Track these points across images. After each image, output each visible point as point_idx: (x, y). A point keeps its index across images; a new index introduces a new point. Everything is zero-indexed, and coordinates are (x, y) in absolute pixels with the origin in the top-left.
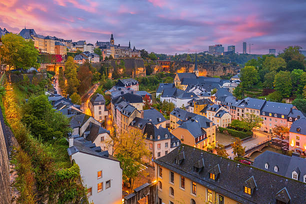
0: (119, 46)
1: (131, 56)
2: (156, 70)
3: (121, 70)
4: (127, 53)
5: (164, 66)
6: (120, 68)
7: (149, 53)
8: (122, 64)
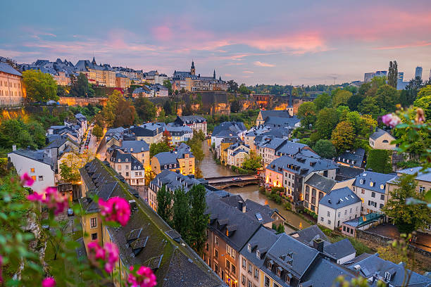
0: (199, 76)
1: (211, 89)
2: (245, 106)
3: (197, 106)
4: (207, 85)
5: (260, 102)
6: (195, 104)
7: (239, 85)
8: (198, 99)
